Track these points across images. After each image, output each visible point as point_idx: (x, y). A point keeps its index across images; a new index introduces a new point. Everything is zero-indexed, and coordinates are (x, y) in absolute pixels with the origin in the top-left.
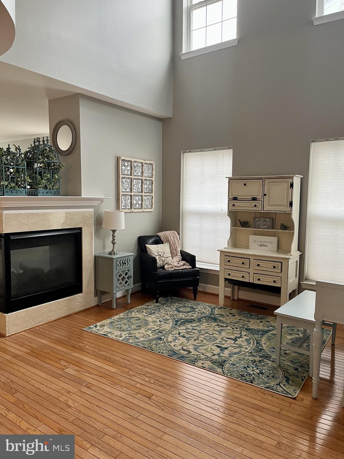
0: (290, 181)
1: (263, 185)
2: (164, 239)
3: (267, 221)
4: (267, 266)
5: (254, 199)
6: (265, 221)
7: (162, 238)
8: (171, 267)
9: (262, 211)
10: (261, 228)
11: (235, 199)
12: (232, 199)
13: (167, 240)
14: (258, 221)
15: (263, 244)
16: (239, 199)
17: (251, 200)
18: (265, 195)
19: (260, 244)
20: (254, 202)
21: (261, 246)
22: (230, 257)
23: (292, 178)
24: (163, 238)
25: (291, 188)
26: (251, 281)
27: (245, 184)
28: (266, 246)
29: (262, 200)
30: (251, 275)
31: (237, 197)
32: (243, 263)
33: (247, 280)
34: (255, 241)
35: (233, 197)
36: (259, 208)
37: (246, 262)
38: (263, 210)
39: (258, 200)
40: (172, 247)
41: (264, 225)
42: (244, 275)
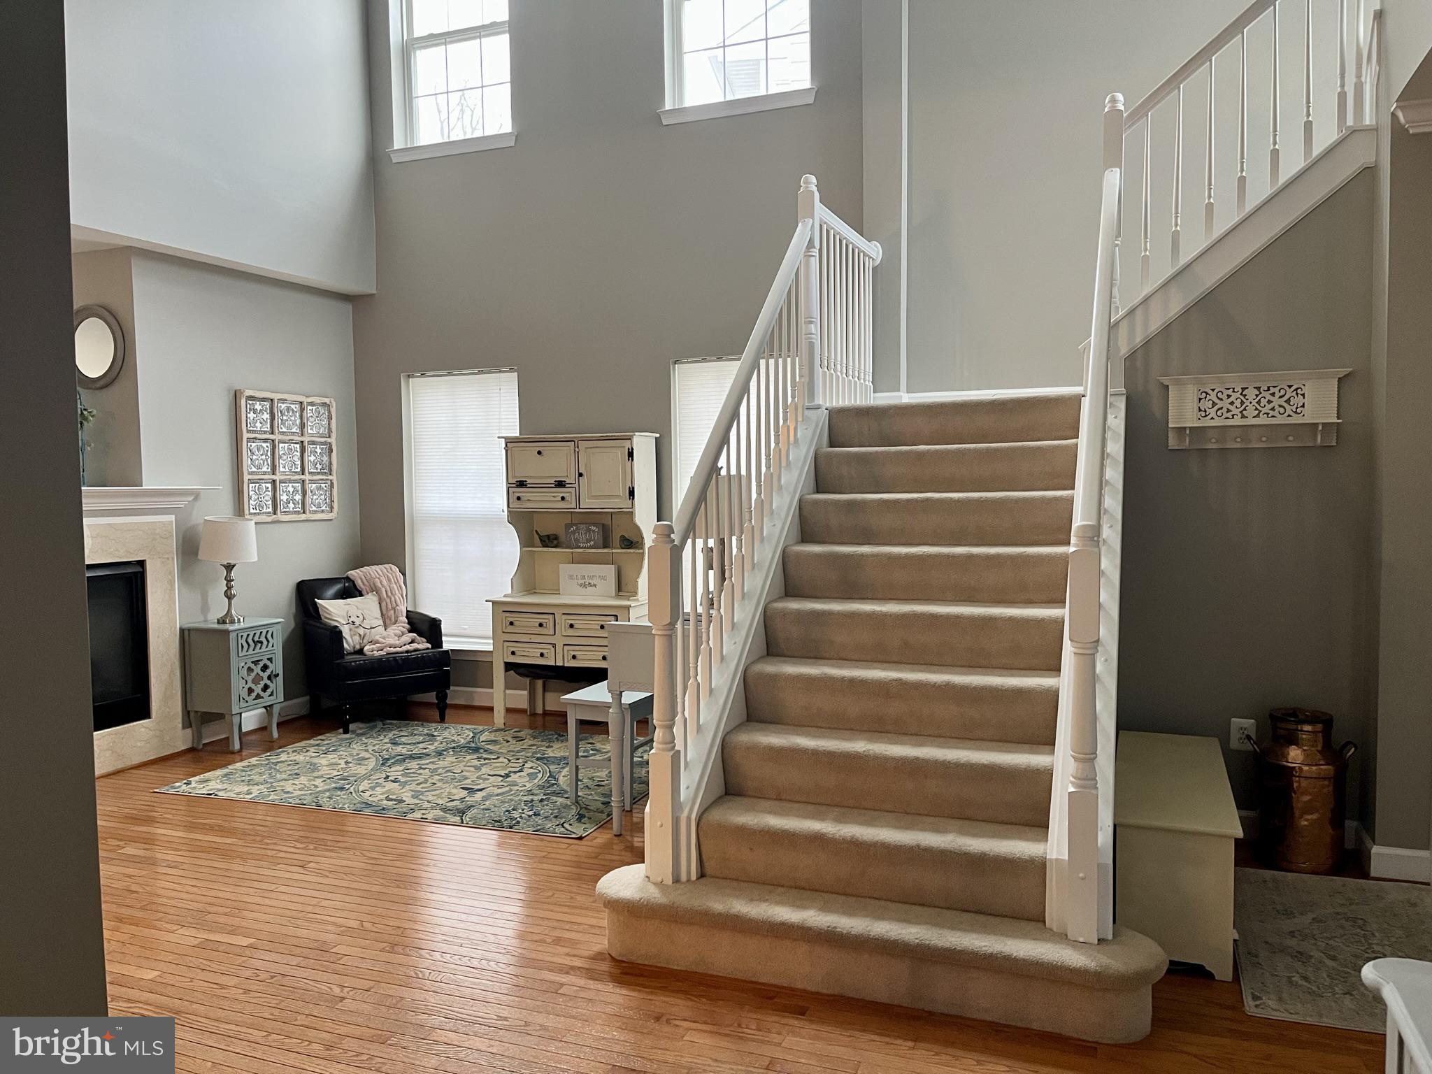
0: (627, 444)
1: (577, 454)
2: (364, 584)
3: (593, 531)
4: (588, 626)
5: (560, 484)
6: (588, 530)
7: (359, 583)
8: (381, 648)
9: (578, 510)
10: (582, 548)
11: (521, 484)
12: (514, 485)
13: (372, 586)
14: (574, 533)
15: (587, 581)
16: (529, 486)
17: (553, 486)
18: (581, 475)
19: (583, 581)
20: (561, 492)
21: (584, 585)
22: (514, 615)
23: (630, 439)
24: (362, 582)
25: (629, 460)
26: (559, 663)
27: (539, 453)
28: (595, 585)
29: (576, 485)
30: (559, 648)
31: (526, 481)
32: (541, 625)
33: (550, 662)
34: (571, 577)
35: (517, 482)
36: (571, 504)
37: (546, 621)
38: (580, 508)
39: (567, 486)
40: (385, 603)
41: (588, 541)
42: (544, 651)
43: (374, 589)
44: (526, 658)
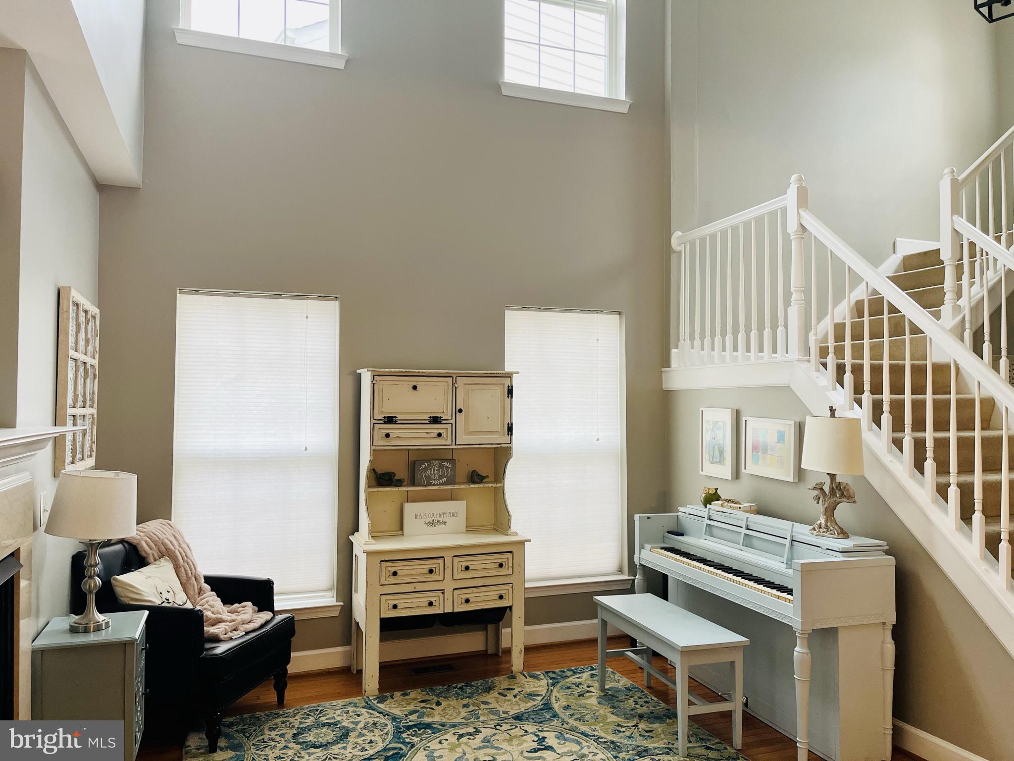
0: (507, 382)
1: (455, 389)
2: (151, 548)
3: (447, 468)
4: (483, 566)
5: (435, 420)
6: (441, 467)
7: (145, 547)
9: (454, 447)
10: (434, 485)
11: (390, 420)
12: (381, 422)
13: (163, 548)
14: (425, 469)
15: (436, 519)
16: (399, 422)
17: (427, 422)
18: (460, 411)
19: (431, 520)
20: (436, 428)
21: (432, 524)
22: (396, 564)
23: (510, 377)
24: (148, 545)
25: (508, 397)
26: (449, 610)
27: (415, 388)
28: (444, 523)
29: (453, 421)
30: (448, 594)
31: (396, 417)
32: (431, 571)
33: (437, 610)
34: (417, 516)
35: (385, 417)
36: (446, 441)
37: (435, 566)
38: (455, 445)
39: (444, 422)
40: (182, 569)
41: (440, 477)
42: (432, 599)
43: (166, 553)
44: (407, 610)
